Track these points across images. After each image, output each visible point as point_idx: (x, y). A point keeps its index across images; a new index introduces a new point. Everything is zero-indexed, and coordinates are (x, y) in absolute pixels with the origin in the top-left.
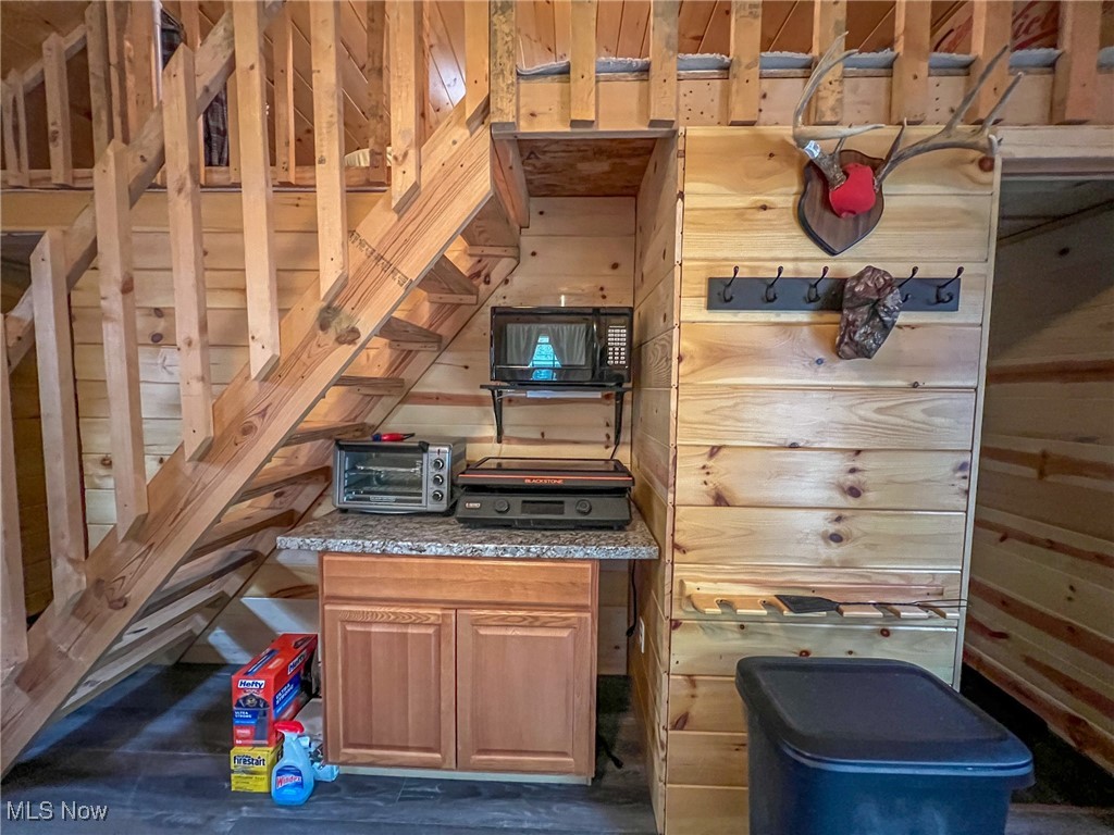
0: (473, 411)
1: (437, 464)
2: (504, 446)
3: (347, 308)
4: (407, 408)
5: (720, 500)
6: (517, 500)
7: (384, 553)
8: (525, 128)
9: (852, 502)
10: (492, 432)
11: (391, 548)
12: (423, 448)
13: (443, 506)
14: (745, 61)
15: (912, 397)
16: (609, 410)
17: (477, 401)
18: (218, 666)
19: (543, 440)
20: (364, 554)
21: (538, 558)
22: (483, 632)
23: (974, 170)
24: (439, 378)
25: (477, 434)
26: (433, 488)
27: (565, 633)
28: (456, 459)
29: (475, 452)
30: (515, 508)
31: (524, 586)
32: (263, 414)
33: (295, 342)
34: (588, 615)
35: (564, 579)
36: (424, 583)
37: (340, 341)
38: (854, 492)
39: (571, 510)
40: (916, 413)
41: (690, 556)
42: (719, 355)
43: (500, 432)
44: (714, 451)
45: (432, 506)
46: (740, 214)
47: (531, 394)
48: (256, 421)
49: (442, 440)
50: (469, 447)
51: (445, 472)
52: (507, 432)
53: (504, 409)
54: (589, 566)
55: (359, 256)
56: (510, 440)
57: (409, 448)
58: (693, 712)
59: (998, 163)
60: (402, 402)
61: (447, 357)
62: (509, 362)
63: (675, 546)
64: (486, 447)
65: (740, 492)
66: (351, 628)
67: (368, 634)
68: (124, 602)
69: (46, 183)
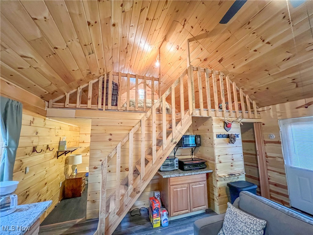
1: (176, 161)
3: (175, 139)
5: (220, 162)
8: (196, 116)
15: (236, 147)
22: (193, 187)
26: (176, 165)
27: (203, 185)
31: (198, 179)
33: (168, 144)
34: (205, 182)
36: (185, 180)
37: (174, 144)
38: (233, 160)
41: (218, 170)
44: (219, 156)
45: (176, 168)
46: (219, 127)
48: (162, 157)
51: (178, 162)
54: (205, 174)
58: (220, 193)
65: (222, 161)
66: (174, 190)
67: (177, 190)
68: (139, 192)
69: (86, 108)
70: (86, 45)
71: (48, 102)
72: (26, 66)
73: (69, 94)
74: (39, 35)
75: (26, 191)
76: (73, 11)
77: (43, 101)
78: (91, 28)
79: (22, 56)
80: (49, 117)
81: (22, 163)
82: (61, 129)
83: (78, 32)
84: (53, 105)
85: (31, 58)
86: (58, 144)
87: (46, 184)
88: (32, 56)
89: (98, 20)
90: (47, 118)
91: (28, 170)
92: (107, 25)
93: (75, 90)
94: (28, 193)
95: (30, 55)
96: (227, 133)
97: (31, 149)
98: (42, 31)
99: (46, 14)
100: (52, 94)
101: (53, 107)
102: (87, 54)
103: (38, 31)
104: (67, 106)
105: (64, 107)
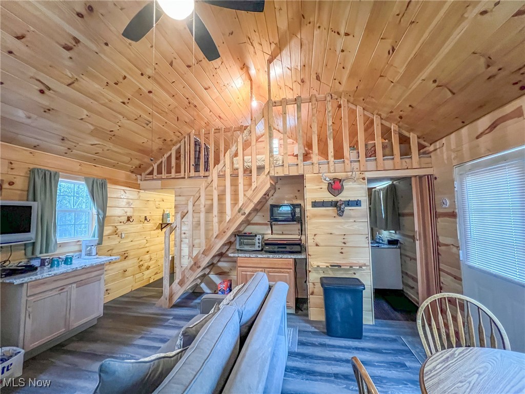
0: (265, 227)
1: (259, 239)
2: (273, 235)
3: (244, 208)
4: (249, 226)
5: (317, 245)
6: (277, 247)
7: (250, 257)
8: (276, 175)
9: (344, 245)
10: (270, 232)
11: (251, 256)
12: (256, 236)
13: (260, 249)
14: (315, 162)
15: (355, 223)
16: (299, 226)
17: (266, 224)
18: (202, 293)
19: (283, 234)
20: (246, 257)
21: (281, 258)
22: (270, 274)
23: (362, 180)
24: (257, 219)
25: (266, 233)
26: (258, 245)
27: (287, 274)
28: (263, 238)
29: (266, 237)
30: (276, 249)
31: (278, 264)
32: (227, 229)
33: (234, 215)
34: (292, 270)
35: (286, 262)
36: (258, 263)
37: (242, 215)
38: (345, 243)
39: (288, 249)
40: (355, 227)
41: (312, 257)
42: (315, 216)
43: (272, 232)
44: (315, 235)
45: (258, 249)
46: (316, 189)
47: (279, 223)
48: (226, 230)
49: (260, 234)
50: (265, 236)
51: (260, 241)
52: (274, 232)
53: (273, 226)
54: (291, 260)
55: (246, 199)
56: (275, 234)
57: (252, 236)
58: (315, 291)
59: (366, 178)
60: (248, 225)
61: (259, 214)
62: (274, 215)
63: (308, 255)
64: (269, 236)
65: (320, 243)
66: (243, 273)
67: (246, 274)
68: (200, 267)
69: (170, 177)
70: (136, 119)
71: (141, 175)
72: (100, 151)
73: (156, 165)
74: (92, 128)
75: (124, 253)
76: (102, 102)
77: (134, 175)
78: (128, 105)
79: (92, 145)
80: (144, 190)
81: (117, 229)
82: (163, 201)
83: (120, 113)
84: (145, 177)
85: (99, 144)
86: (162, 216)
87: (148, 252)
88: (98, 143)
89: (130, 96)
90: (141, 191)
91: (123, 236)
92: (143, 95)
93: (161, 160)
94: (126, 255)
95: (96, 142)
96: (334, 199)
97: (126, 218)
98: (92, 124)
99: (86, 112)
100: (140, 167)
101: (145, 180)
102: (145, 125)
103: (90, 125)
104: (155, 178)
105: (153, 179)
